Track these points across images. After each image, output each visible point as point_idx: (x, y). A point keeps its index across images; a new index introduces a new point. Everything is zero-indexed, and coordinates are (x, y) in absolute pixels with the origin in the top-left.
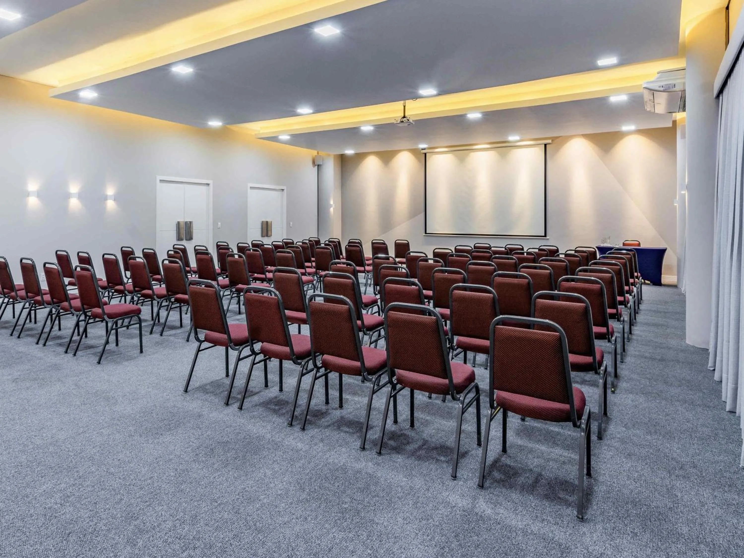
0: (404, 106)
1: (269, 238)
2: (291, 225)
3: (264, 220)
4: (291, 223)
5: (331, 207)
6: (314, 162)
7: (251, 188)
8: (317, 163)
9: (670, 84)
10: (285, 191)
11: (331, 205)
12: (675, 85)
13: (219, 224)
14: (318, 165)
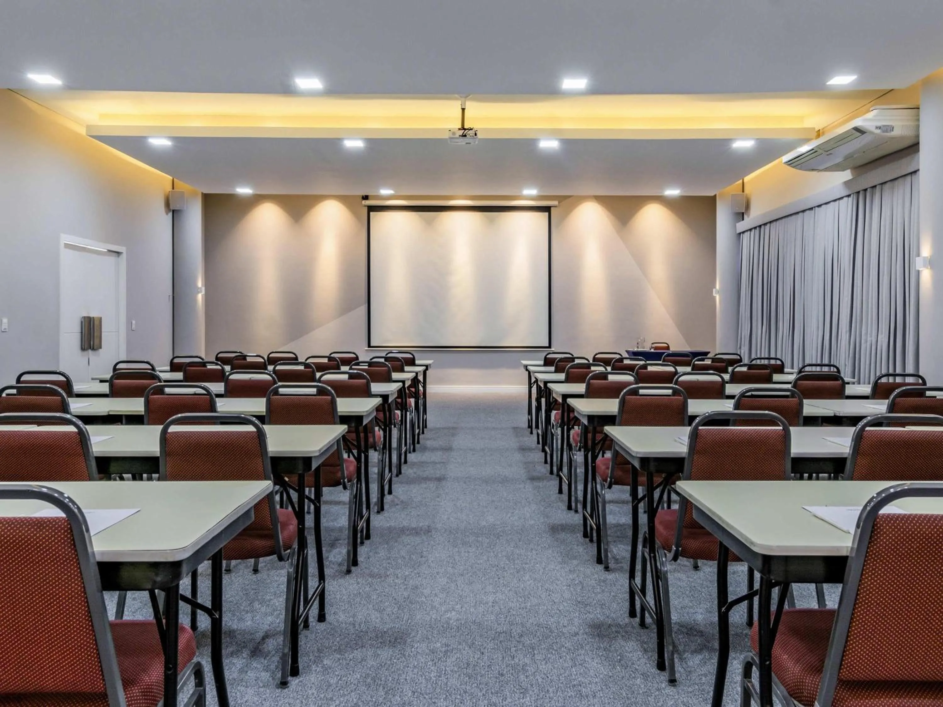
0: (463, 110)
1: (97, 352)
2: (133, 326)
3: (86, 315)
4: (134, 322)
5: (199, 293)
6: (167, 204)
7: (67, 246)
8: (172, 208)
9: (888, 126)
10: (124, 256)
11: (199, 288)
12: (893, 128)
13: (5, 321)
14: (173, 211)
